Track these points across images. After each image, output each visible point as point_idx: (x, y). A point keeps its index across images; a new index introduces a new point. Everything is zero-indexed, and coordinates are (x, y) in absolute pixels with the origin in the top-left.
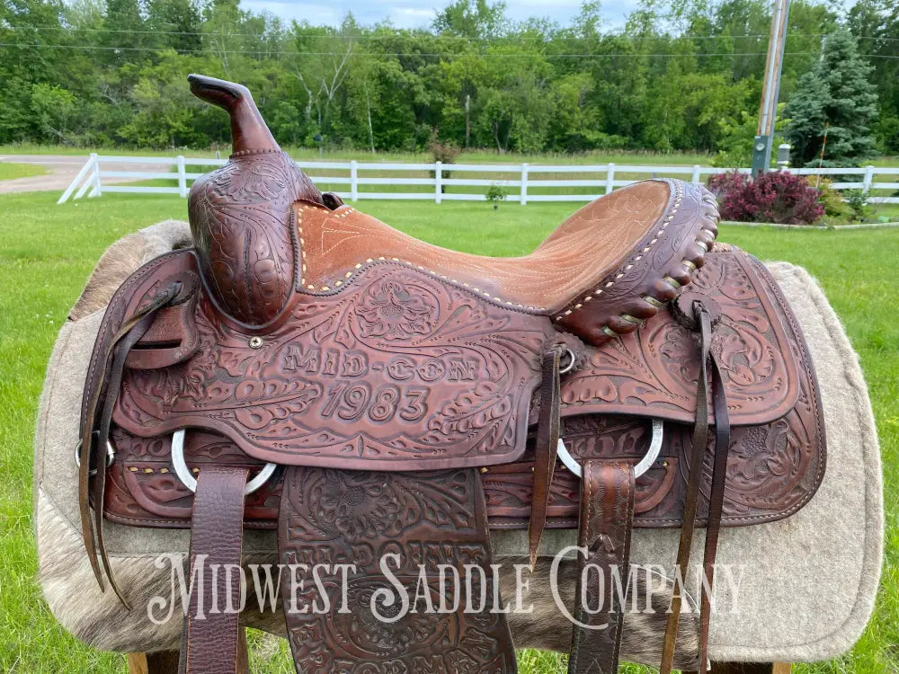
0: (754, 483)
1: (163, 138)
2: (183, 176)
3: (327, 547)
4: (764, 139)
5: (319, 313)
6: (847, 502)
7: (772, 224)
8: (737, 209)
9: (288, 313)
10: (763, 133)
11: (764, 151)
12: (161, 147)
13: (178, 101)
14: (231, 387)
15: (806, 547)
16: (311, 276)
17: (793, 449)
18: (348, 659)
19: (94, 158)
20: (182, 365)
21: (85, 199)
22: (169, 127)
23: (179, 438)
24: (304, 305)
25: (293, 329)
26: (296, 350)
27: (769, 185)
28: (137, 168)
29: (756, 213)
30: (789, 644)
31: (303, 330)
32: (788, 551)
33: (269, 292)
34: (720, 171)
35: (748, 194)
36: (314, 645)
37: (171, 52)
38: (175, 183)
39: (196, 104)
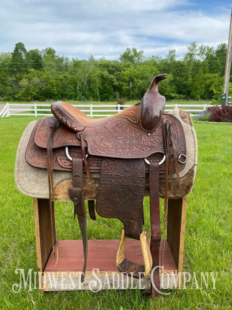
1: (29, 98)
2: (36, 110)
4: (225, 95)
7: (227, 123)
8: (215, 118)
10: (225, 93)
11: (225, 99)
12: (28, 101)
13: (35, 86)
19: (8, 104)
21: (4, 118)
22: (32, 94)
27: (226, 110)
28: (21, 107)
29: (222, 119)
34: (212, 106)
35: (219, 113)
37: (33, 70)
38: (33, 112)
39: (40, 86)
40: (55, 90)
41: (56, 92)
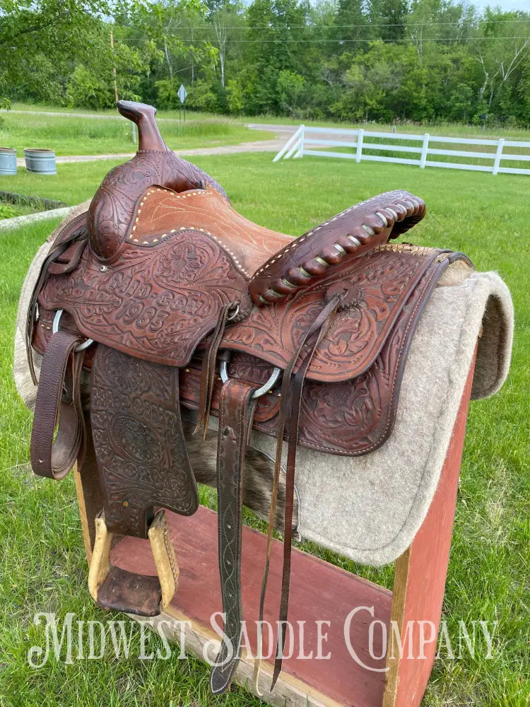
0: (331, 425)
1: (359, 113)
2: (361, 145)
3: (111, 391)
5: (139, 257)
6: (409, 462)
9: (119, 255)
12: (357, 121)
13: (376, 83)
14: (83, 291)
15: (372, 484)
16: (136, 234)
17: (368, 410)
18: (121, 458)
19: (303, 128)
20: (68, 274)
21: (291, 159)
22: (366, 104)
23: (59, 313)
24: (130, 251)
25: (122, 264)
26: (120, 277)
28: (335, 137)
30: (345, 545)
31: (127, 266)
32: (360, 482)
33: (108, 240)
36: (104, 442)
37: (378, 42)
38: (354, 150)
39: (389, 86)
40: (422, 96)
41: (424, 102)
